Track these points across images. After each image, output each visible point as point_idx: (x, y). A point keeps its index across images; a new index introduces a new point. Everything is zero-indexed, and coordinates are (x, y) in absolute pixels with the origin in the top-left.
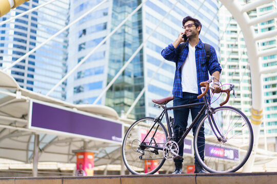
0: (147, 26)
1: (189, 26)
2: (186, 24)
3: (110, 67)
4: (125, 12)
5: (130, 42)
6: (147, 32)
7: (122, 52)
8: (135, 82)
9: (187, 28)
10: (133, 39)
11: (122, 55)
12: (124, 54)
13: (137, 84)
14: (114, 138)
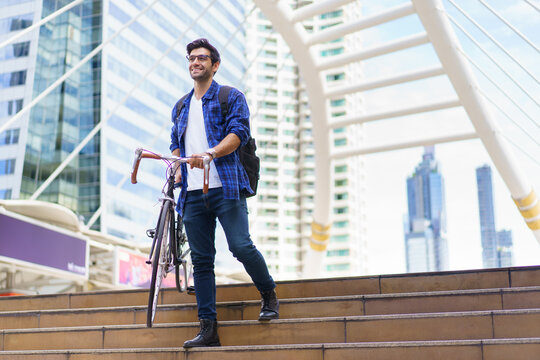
0: (109, 57)
1: (201, 58)
2: (195, 53)
3: (31, 132)
4: (67, 23)
5: (76, 85)
6: (111, 66)
7: (58, 104)
8: (81, 165)
9: (196, 61)
10: (82, 80)
11: (57, 110)
12: (62, 107)
13: (85, 168)
14: (70, 266)
